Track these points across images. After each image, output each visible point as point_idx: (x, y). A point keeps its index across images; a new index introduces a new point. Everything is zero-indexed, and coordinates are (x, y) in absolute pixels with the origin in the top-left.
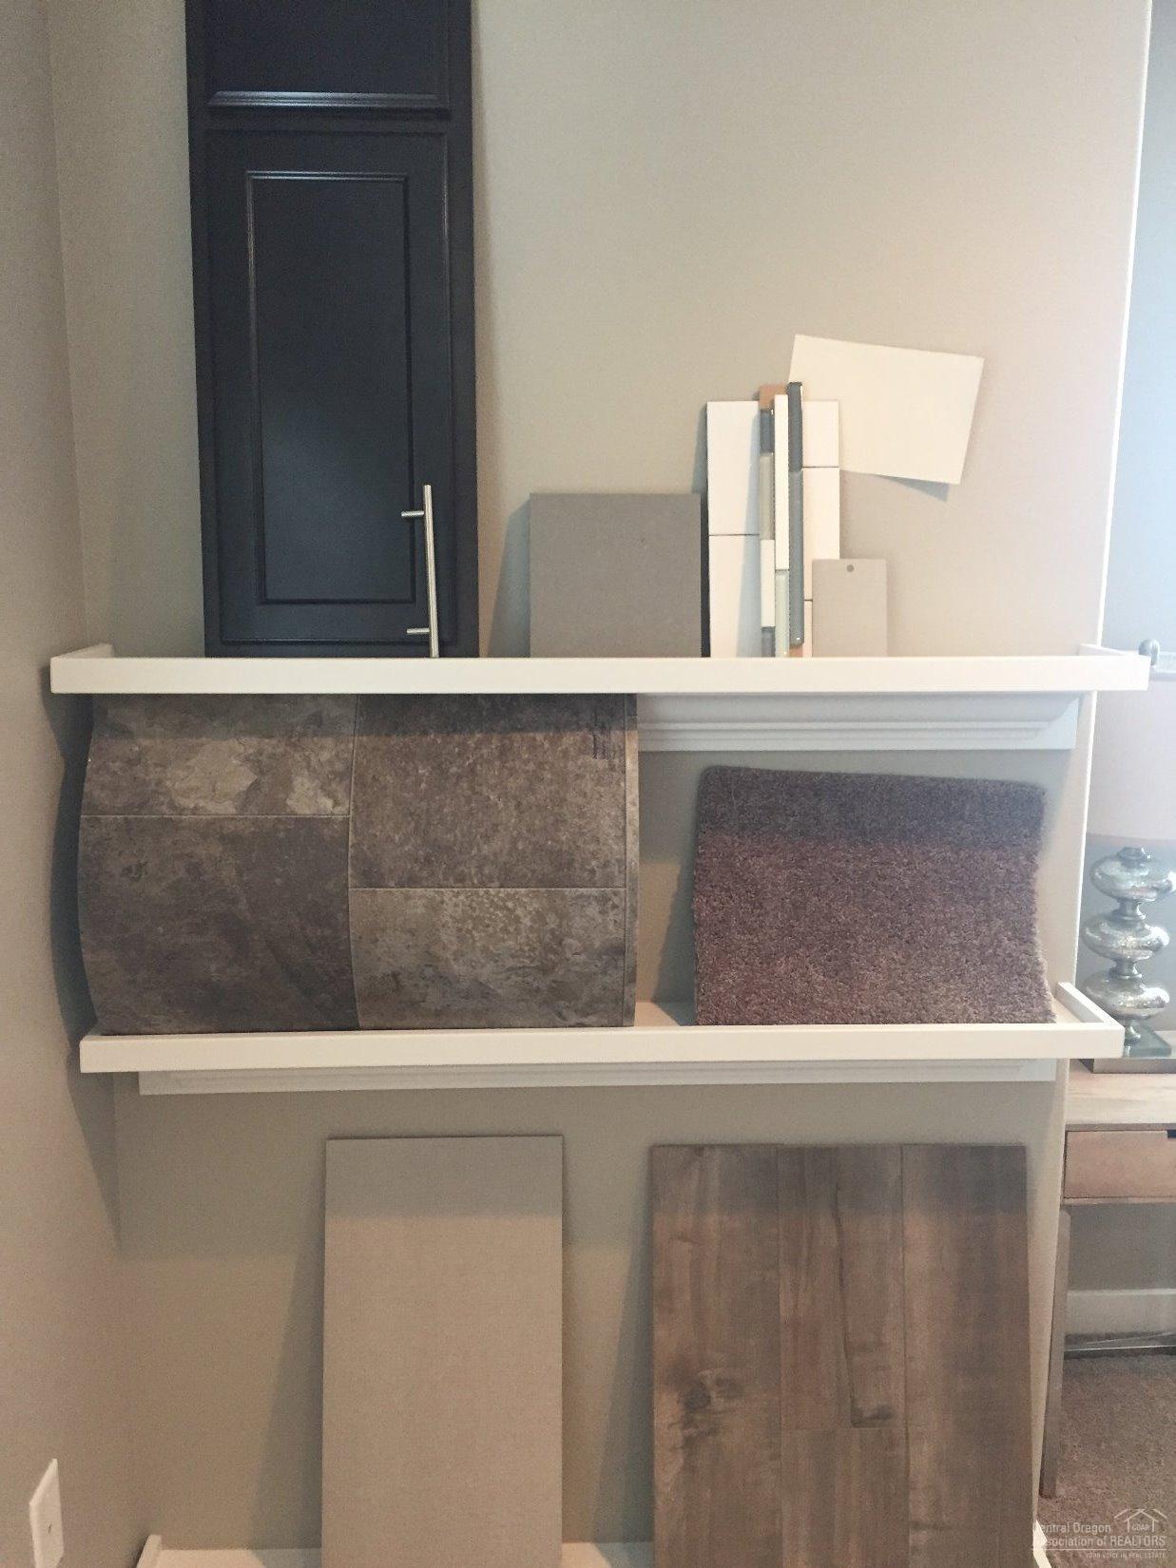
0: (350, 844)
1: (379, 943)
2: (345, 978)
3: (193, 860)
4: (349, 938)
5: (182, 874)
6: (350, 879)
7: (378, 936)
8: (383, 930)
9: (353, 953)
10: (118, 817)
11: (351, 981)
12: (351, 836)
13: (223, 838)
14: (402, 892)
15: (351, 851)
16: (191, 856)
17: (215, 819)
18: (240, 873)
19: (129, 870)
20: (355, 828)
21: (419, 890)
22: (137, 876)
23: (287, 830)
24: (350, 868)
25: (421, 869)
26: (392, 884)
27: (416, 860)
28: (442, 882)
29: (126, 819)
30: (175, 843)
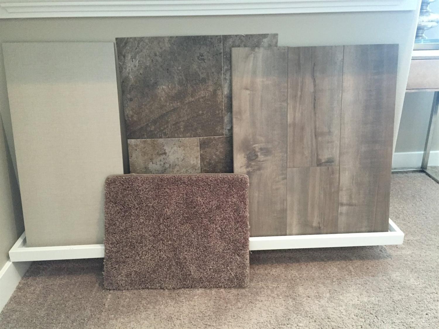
0: (215, 137)
1: (179, 148)
2: (163, 135)
3: (207, 80)
4: (180, 137)
5: (202, 76)
6: (202, 137)
7: (181, 148)
8: (184, 150)
9: (173, 139)
10: (222, 50)
11: (161, 138)
12: (217, 137)
13: (215, 91)
14: (198, 156)
15: (212, 137)
16: (208, 79)
17: (222, 87)
18: (202, 98)
19: (202, 56)
20: (221, 138)
21: (200, 161)
22: (200, 59)
23: (219, 113)
24: (206, 137)
25: (207, 162)
26: (201, 152)
27: (210, 160)
28: (202, 169)
29: (221, 53)
30: (213, 73)
